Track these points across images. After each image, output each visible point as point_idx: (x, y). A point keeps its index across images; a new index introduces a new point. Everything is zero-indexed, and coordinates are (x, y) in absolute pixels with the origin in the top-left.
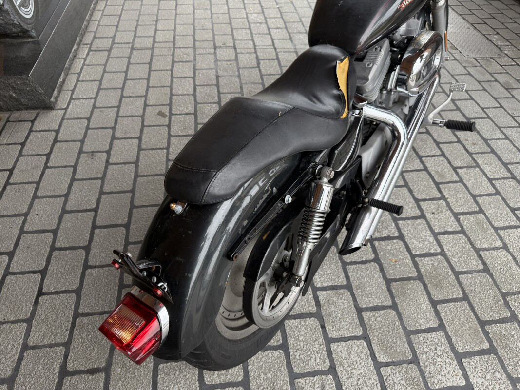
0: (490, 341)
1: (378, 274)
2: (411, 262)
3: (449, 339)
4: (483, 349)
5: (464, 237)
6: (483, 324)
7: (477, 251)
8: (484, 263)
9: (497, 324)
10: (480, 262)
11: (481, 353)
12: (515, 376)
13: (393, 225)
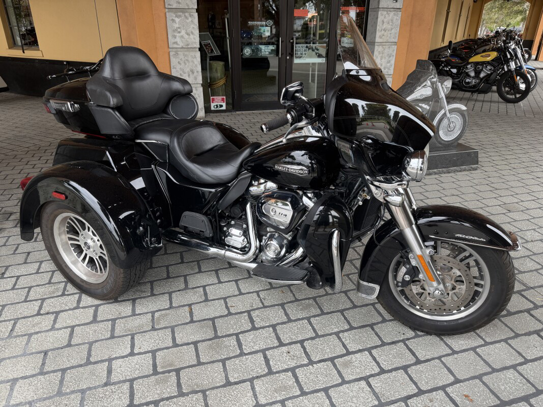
0: (163, 373)
1: (218, 314)
2: (231, 333)
3: (167, 348)
4: (157, 367)
5: (264, 373)
6: (178, 371)
7: (251, 380)
8: (236, 383)
9: (176, 381)
10: (236, 380)
11: (155, 366)
12: (135, 383)
13: (267, 325)
